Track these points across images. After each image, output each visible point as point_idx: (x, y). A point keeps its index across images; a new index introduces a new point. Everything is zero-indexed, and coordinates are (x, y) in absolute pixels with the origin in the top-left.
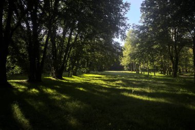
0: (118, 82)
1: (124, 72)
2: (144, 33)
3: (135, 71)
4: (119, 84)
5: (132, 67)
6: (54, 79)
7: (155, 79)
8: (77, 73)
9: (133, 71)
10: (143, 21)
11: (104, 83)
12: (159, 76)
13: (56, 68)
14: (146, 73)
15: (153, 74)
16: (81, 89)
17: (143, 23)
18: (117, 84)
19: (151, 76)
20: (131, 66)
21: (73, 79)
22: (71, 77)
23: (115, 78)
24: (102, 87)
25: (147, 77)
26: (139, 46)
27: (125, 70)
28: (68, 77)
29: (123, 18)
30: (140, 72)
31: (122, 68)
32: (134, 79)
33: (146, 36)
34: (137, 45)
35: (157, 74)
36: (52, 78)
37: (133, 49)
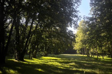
0: (72, 64)
1: (76, 55)
2: (93, 23)
3: (86, 54)
4: (72, 66)
5: (84, 51)
6: (16, 61)
7: (103, 61)
8: (37, 55)
9: (84, 54)
10: (92, 13)
11: (60, 65)
12: (107, 59)
13: (19, 51)
14: (96, 57)
15: (101, 57)
16: (40, 70)
17: (92, 15)
18: (71, 65)
19: (100, 59)
20: (82, 51)
21: (33, 61)
22: (31, 59)
23: (69, 60)
24: (58, 68)
25: (97, 60)
26: (89, 34)
27: (77, 54)
28: (29, 59)
29: (75, 11)
30: (90, 56)
31: (74, 52)
32: (85, 62)
33: (95, 26)
34: (87, 33)
35: (105, 57)
36: (14, 60)
37: (84, 36)
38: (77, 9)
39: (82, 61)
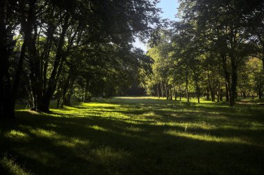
0: (148, 115)
1: (146, 98)
3: (164, 96)
4: (151, 117)
7: (201, 108)
8: (71, 100)
9: (161, 96)
11: (126, 117)
12: (206, 104)
14: (184, 100)
15: (194, 100)
16: (96, 128)
18: (147, 117)
19: (195, 103)
21: (68, 112)
22: (62, 108)
23: (138, 107)
24: (127, 123)
25: (188, 105)
27: (149, 96)
30: (174, 99)
32: (169, 109)
35: (202, 101)
37: (162, 60)
38: (157, 6)
39: (163, 109)
